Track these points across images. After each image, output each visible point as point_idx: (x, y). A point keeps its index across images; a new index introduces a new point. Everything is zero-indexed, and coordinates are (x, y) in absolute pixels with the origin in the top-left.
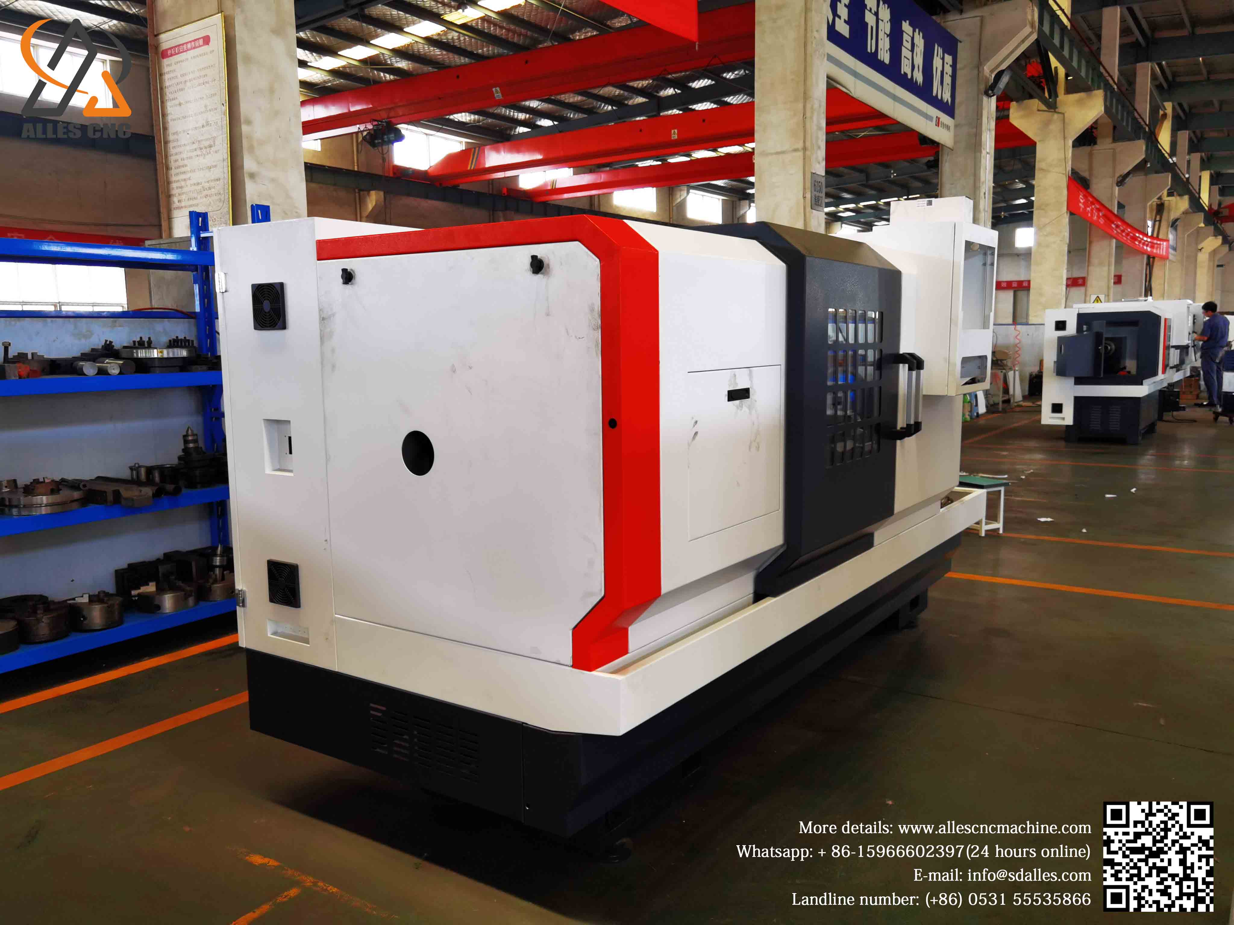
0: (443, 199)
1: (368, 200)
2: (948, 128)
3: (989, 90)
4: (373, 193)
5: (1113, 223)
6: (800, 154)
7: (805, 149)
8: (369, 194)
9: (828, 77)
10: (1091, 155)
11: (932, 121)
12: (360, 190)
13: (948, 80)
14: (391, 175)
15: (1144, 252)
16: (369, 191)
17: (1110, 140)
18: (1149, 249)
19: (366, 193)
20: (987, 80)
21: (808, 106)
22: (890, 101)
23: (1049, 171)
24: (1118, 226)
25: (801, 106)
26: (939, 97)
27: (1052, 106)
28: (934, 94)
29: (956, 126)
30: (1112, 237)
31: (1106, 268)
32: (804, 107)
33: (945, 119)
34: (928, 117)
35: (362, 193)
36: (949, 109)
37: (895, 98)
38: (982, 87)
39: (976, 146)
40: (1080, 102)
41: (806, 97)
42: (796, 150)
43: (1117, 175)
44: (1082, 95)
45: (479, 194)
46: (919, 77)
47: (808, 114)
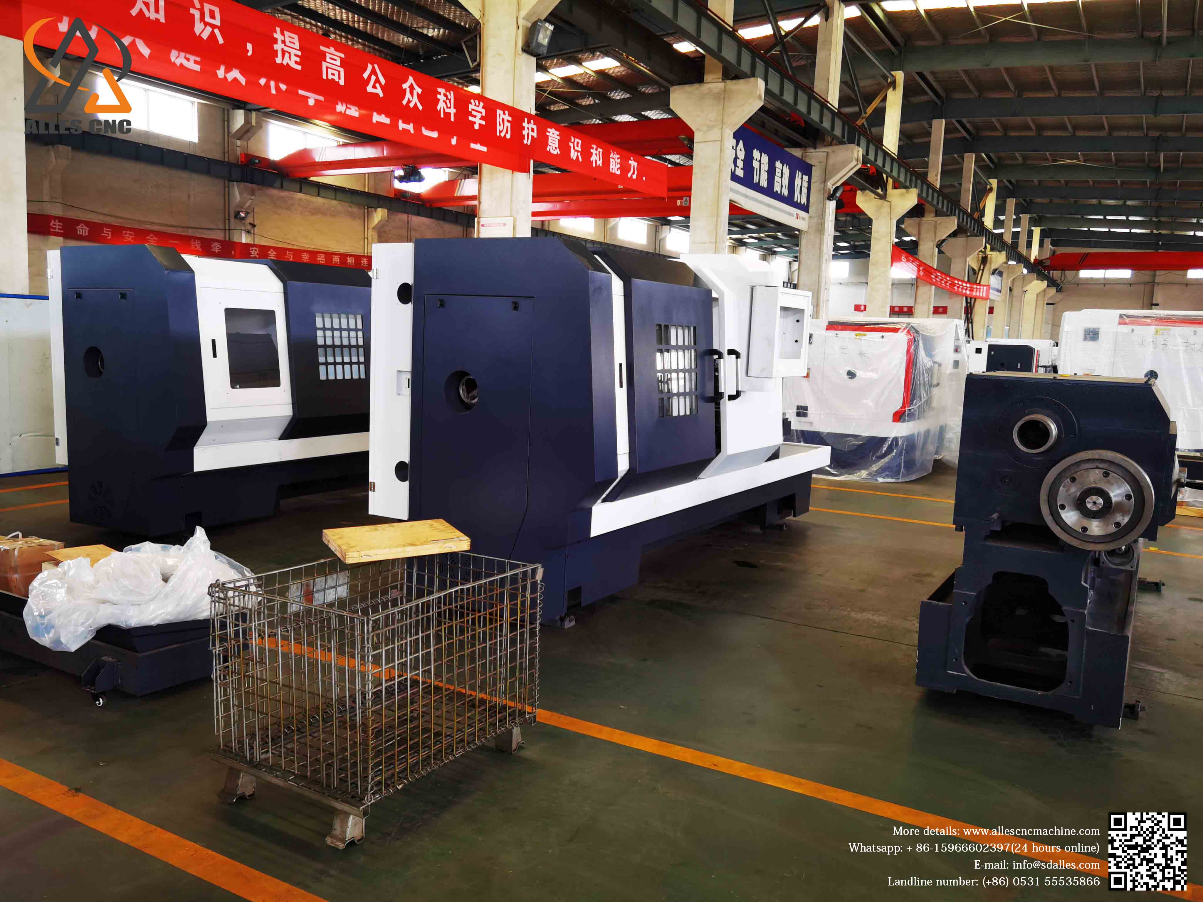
0: (431, 217)
1: (375, 215)
2: (804, 219)
3: (831, 197)
4: (379, 210)
5: (932, 274)
6: (714, 245)
7: (716, 242)
8: (376, 211)
9: (730, 200)
10: (919, 225)
11: (793, 216)
12: (368, 207)
13: (805, 190)
14: (393, 196)
15: (963, 295)
16: (376, 209)
17: (933, 215)
18: (968, 292)
19: (373, 209)
20: (830, 190)
21: (719, 220)
22: (767, 208)
23: (879, 240)
24: (936, 277)
25: (714, 220)
26: (799, 202)
27: (883, 197)
28: (795, 200)
29: (810, 217)
30: (932, 284)
31: (927, 306)
32: (717, 220)
33: (802, 214)
34: (790, 214)
35: (370, 209)
36: (805, 208)
37: (769, 206)
38: (826, 195)
39: (821, 230)
40: (902, 195)
41: (718, 216)
42: (710, 242)
43: (937, 240)
44: (903, 190)
45: (457, 213)
46: (785, 192)
47: (719, 224)
